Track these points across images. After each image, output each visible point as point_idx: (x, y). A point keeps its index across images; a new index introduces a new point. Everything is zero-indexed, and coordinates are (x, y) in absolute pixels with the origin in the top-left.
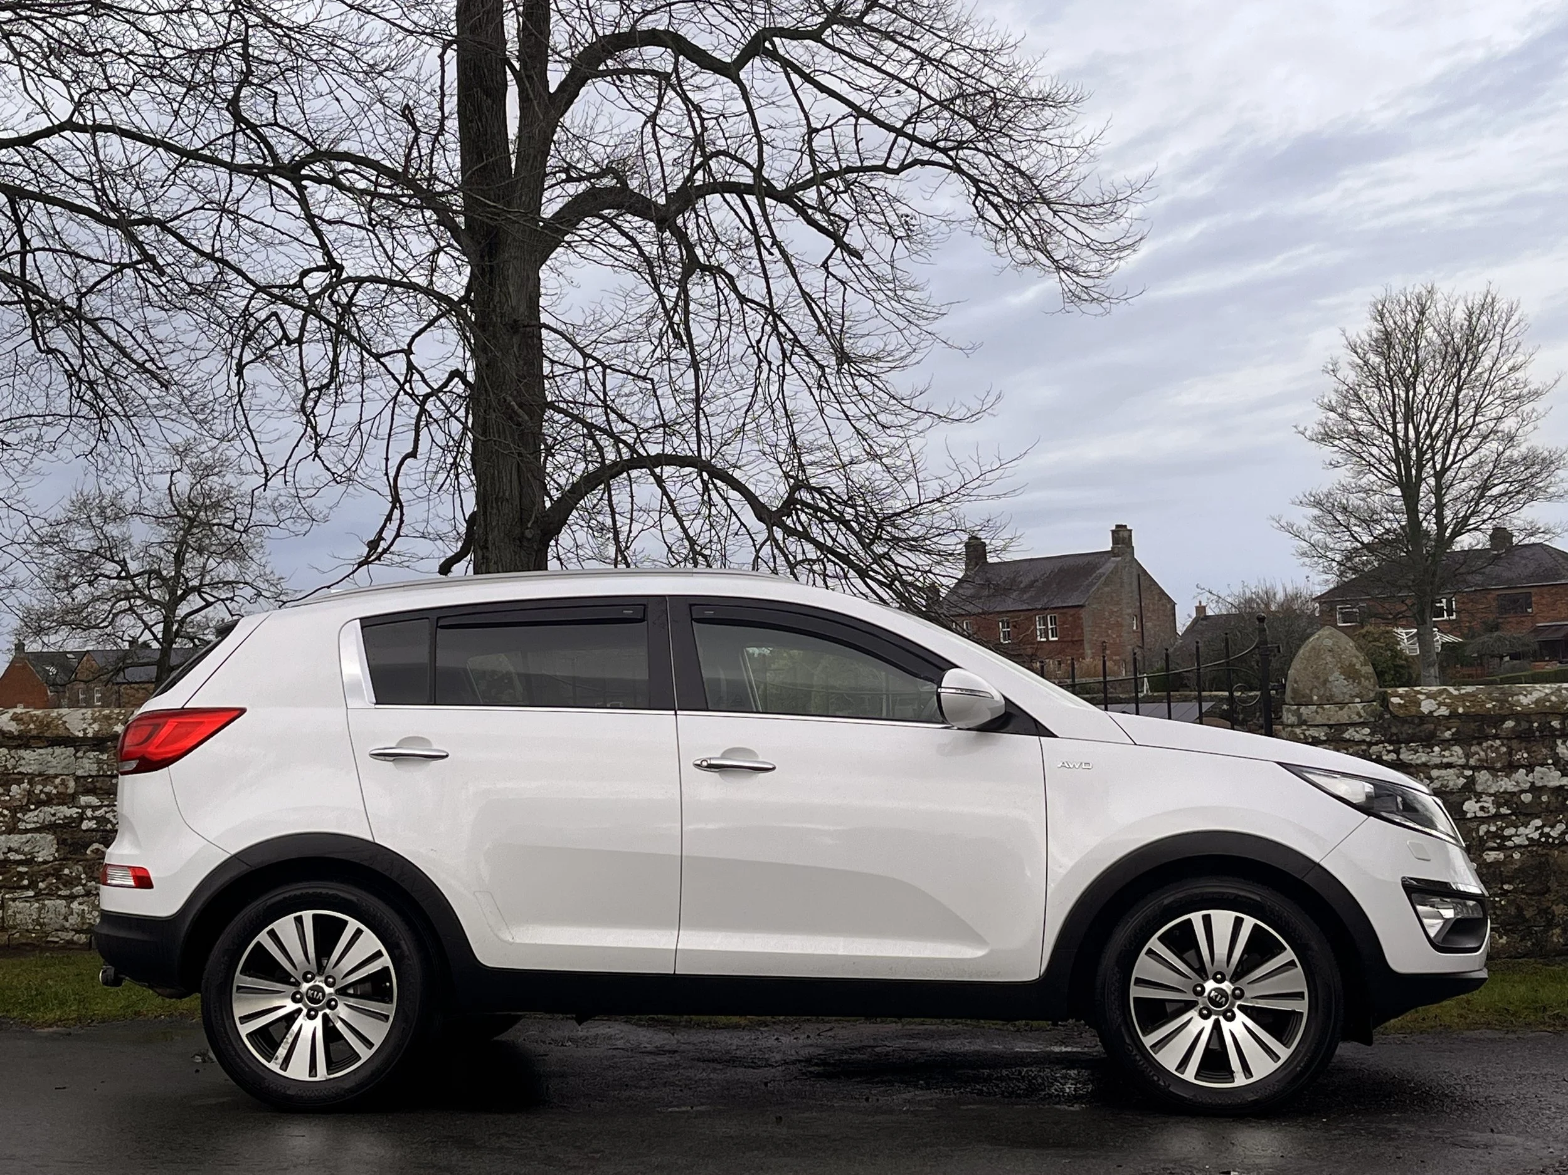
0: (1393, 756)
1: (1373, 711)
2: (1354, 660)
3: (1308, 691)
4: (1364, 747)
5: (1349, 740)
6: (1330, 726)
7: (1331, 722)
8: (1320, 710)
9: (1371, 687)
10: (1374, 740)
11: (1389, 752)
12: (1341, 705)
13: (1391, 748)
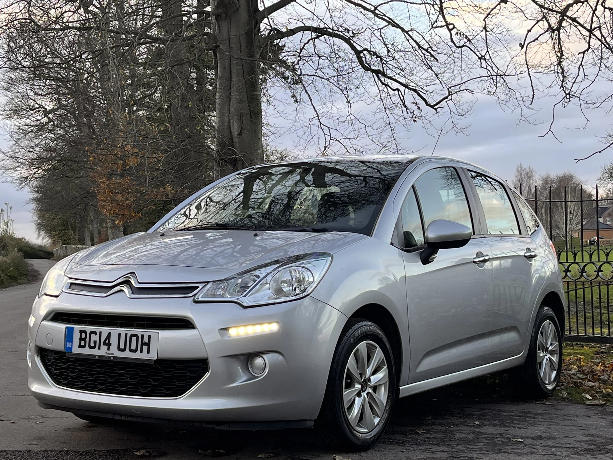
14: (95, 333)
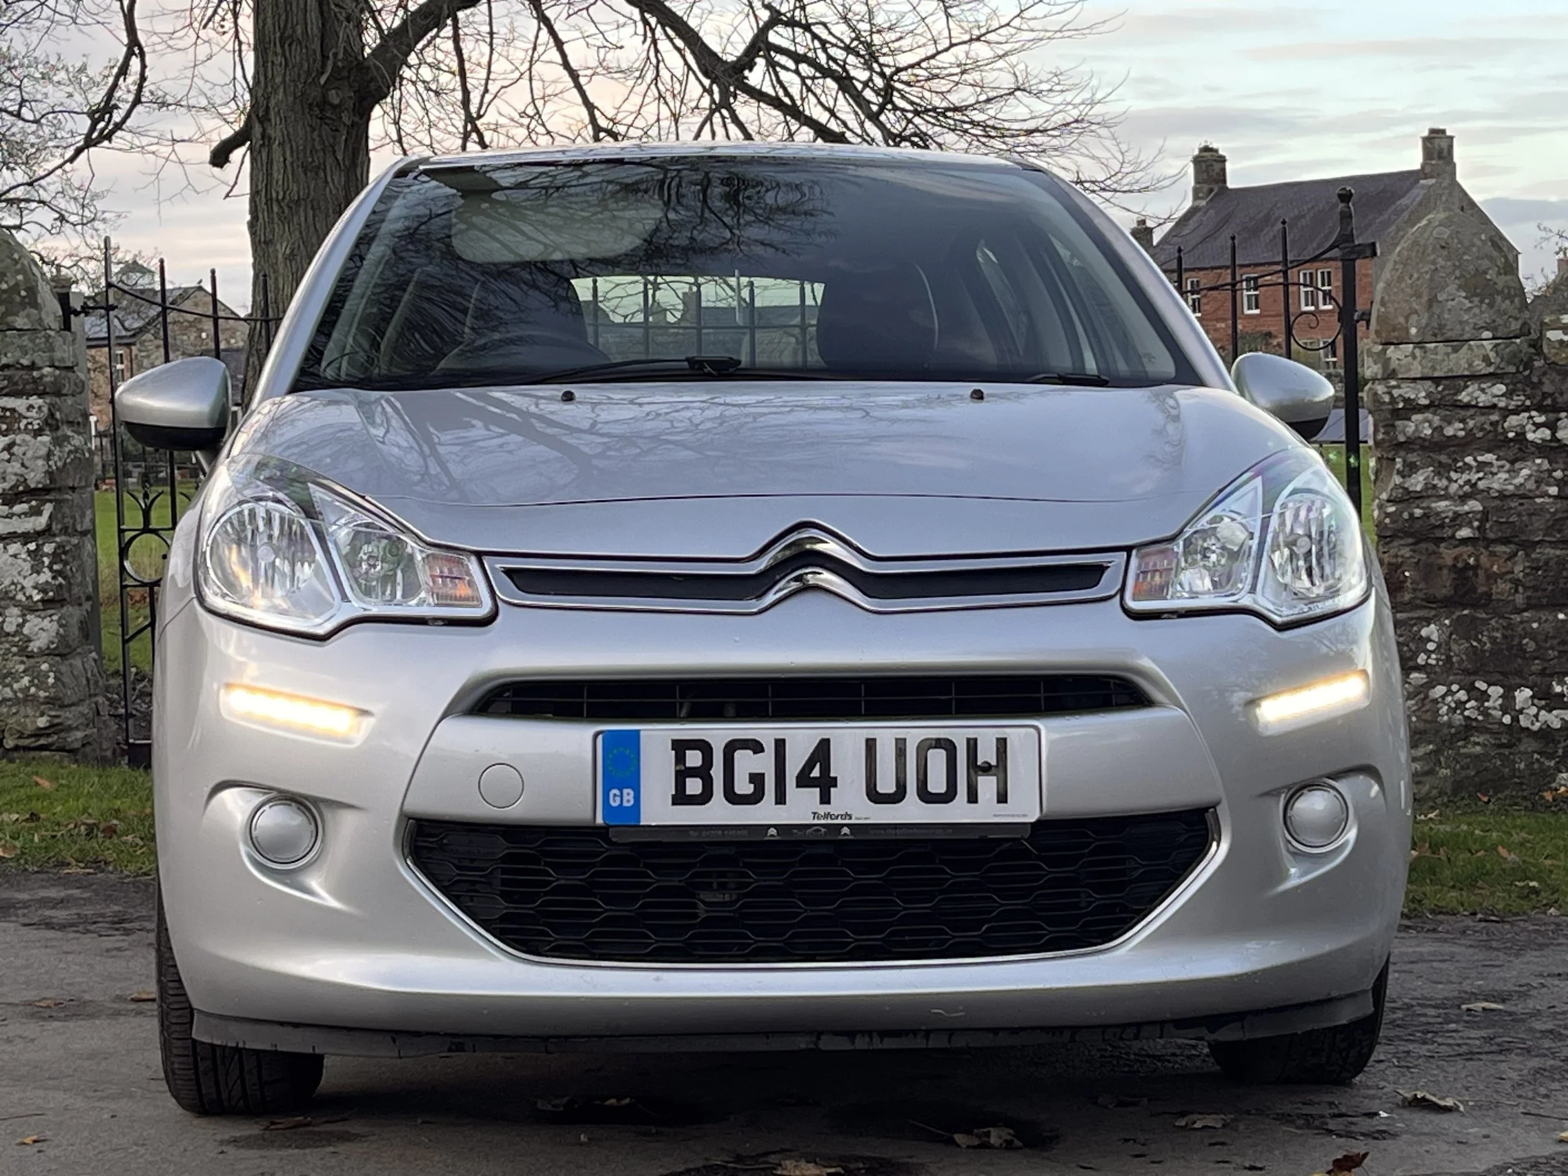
0: (1546, 433)
1: (1514, 355)
2: (1485, 263)
3: (1402, 320)
4: (1495, 417)
5: (1467, 406)
6: (1436, 380)
7: (1436, 374)
8: (1418, 352)
9: (1516, 313)
10: (1513, 405)
11: (1538, 426)
12: (1457, 343)
13: (1542, 419)
14: (756, 747)
